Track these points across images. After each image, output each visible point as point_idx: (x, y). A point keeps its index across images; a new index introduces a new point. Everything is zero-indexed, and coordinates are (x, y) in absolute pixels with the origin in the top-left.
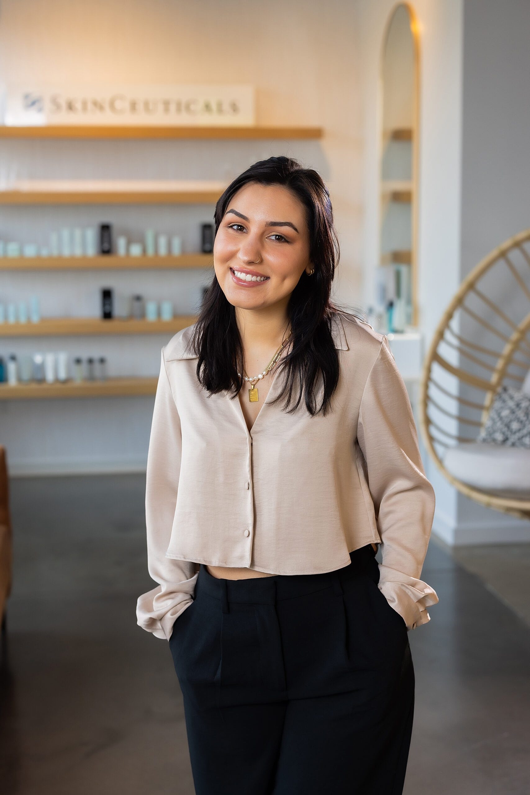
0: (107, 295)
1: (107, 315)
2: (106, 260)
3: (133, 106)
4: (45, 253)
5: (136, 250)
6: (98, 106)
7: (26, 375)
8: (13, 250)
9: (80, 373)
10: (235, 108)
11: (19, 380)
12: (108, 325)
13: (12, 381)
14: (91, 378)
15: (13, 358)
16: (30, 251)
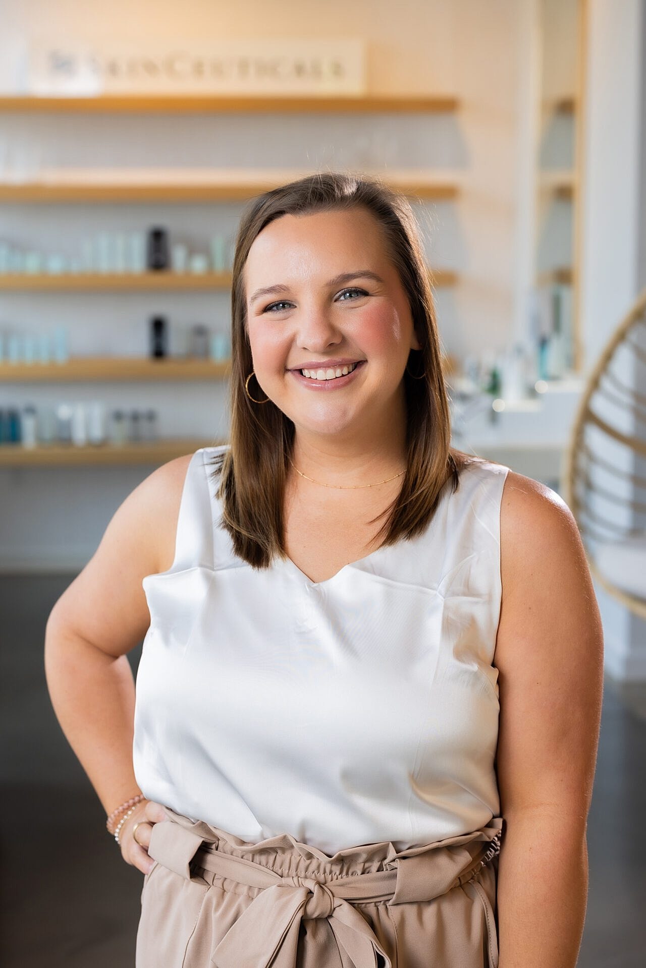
0: (158, 326)
1: (159, 353)
2: (159, 279)
3: (198, 69)
4: (76, 267)
5: (199, 265)
6: (151, 68)
7: (48, 433)
8: (32, 265)
9: (120, 433)
10: (338, 70)
11: (40, 439)
12: (160, 367)
13: (29, 441)
14: (135, 438)
15: (31, 410)
16: (55, 266)
